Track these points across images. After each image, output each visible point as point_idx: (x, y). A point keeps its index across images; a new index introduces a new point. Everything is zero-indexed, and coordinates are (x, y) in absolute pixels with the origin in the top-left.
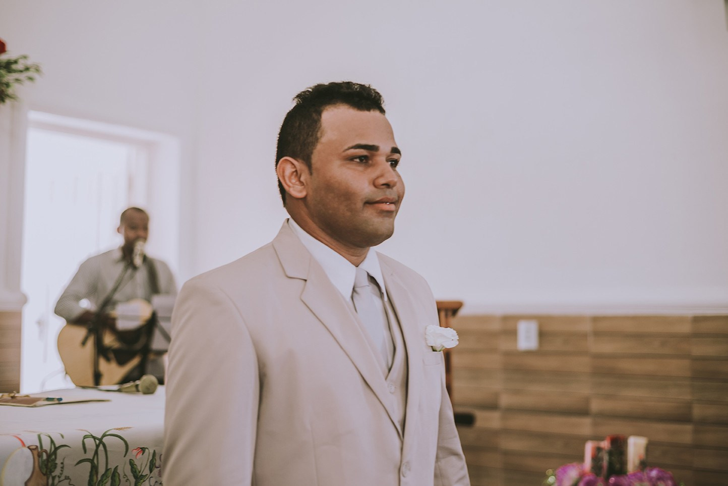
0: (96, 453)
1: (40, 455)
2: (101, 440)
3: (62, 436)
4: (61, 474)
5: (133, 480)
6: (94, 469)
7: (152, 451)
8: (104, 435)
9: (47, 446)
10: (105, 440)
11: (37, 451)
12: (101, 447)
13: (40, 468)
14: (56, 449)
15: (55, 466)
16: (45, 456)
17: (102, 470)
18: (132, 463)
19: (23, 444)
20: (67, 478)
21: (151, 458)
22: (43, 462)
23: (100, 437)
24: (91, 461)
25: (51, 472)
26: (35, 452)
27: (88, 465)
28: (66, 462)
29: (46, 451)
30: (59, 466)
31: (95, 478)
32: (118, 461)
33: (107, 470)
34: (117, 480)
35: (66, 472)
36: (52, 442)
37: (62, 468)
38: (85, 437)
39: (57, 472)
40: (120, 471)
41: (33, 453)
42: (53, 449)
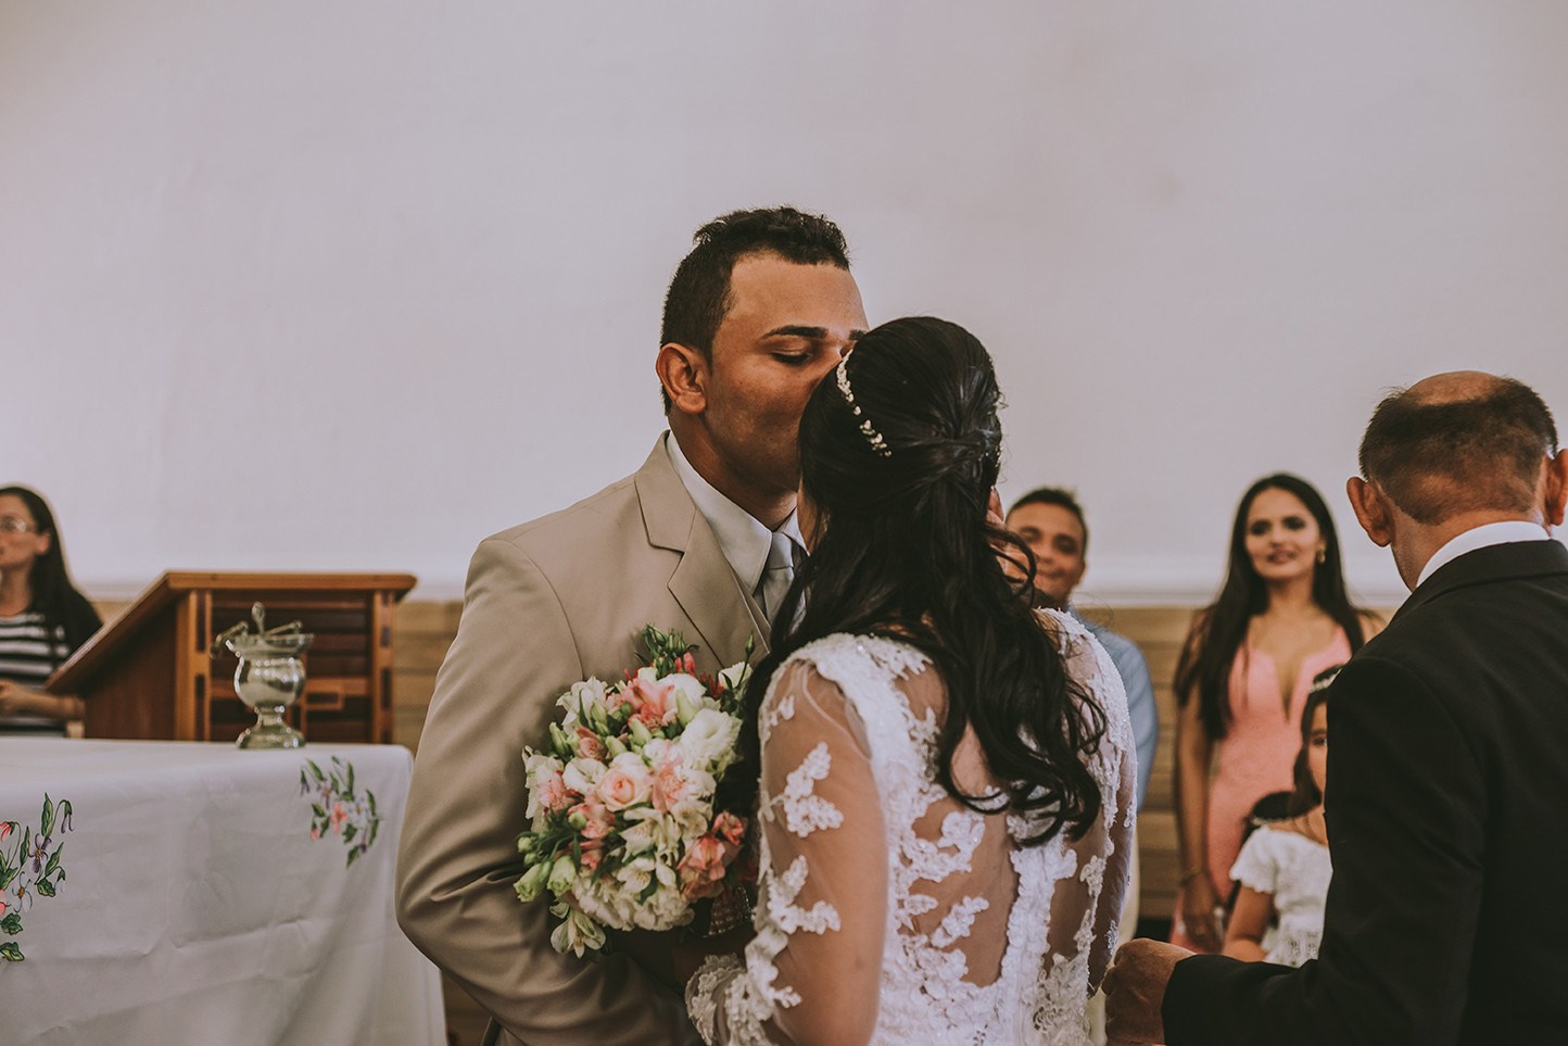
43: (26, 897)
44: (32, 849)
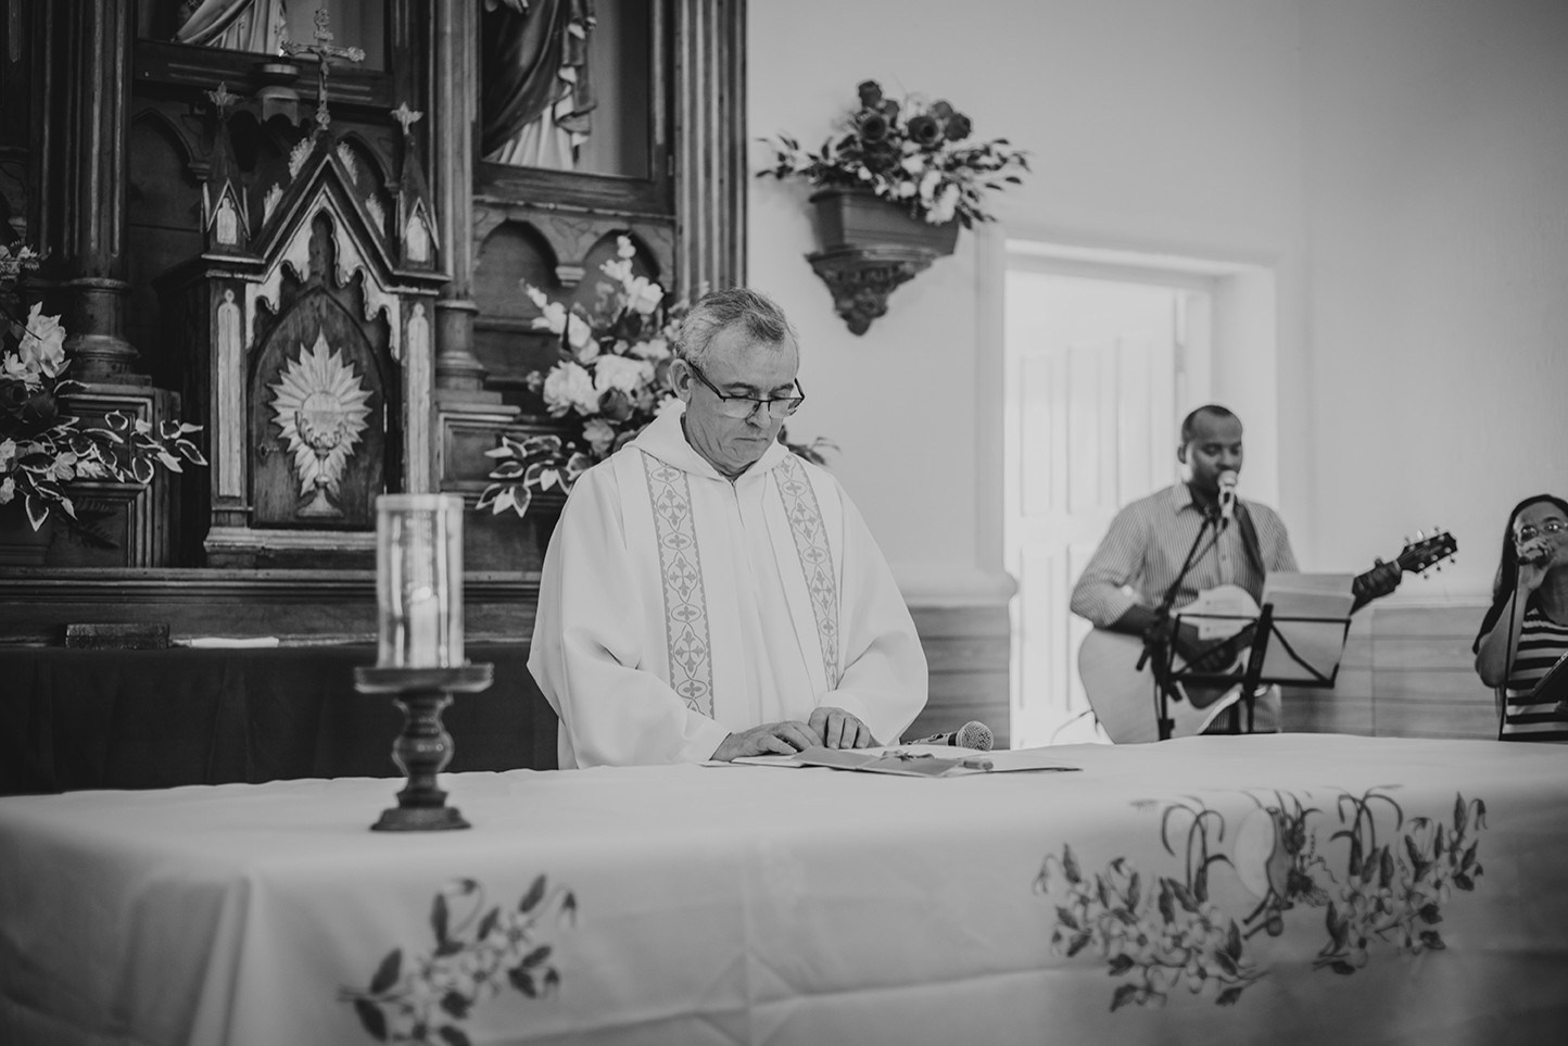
0: (1358, 823)
1: (1283, 823)
2: (1362, 803)
3: (1309, 795)
4: (1312, 852)
5: (1411, 869)
6: (1356, 847)
7: (1436, 825)
8: (1367, 796)
9: (1291, 810)
10: (1370, 803)
11: (1278, 815)
12: (1364, 815)
13: (1284, 842)
14: (1304, 814)
15: (1303, 840)
16: (1289, 825)
17: (1366, 851)
18: (1408, 841)
19: (1260, 806)
20: (1320, 859)
21: (1435, 834)
22: (1287, 832)
23: (1360, 796)
24: (1351, 834)
25: (1299, 848)
26: (1277, 817)
27: (1346, 842)
28: (1318, 835)
29: (1290, 817)
30: (1308, 841)
31: (1358, 861)
32: (1389, 837)
33: (1374, 850)
34: (1388, 866)
35: (1318, 851)
36: (1297, 804)
37: (1313, 843)
38: (1341, 797)
39: (1305, 850)
40: (1392, 852)
41: (1273, 819)
42: (1299, 814)
43: (1443, 890)
44: (1446, 844)
